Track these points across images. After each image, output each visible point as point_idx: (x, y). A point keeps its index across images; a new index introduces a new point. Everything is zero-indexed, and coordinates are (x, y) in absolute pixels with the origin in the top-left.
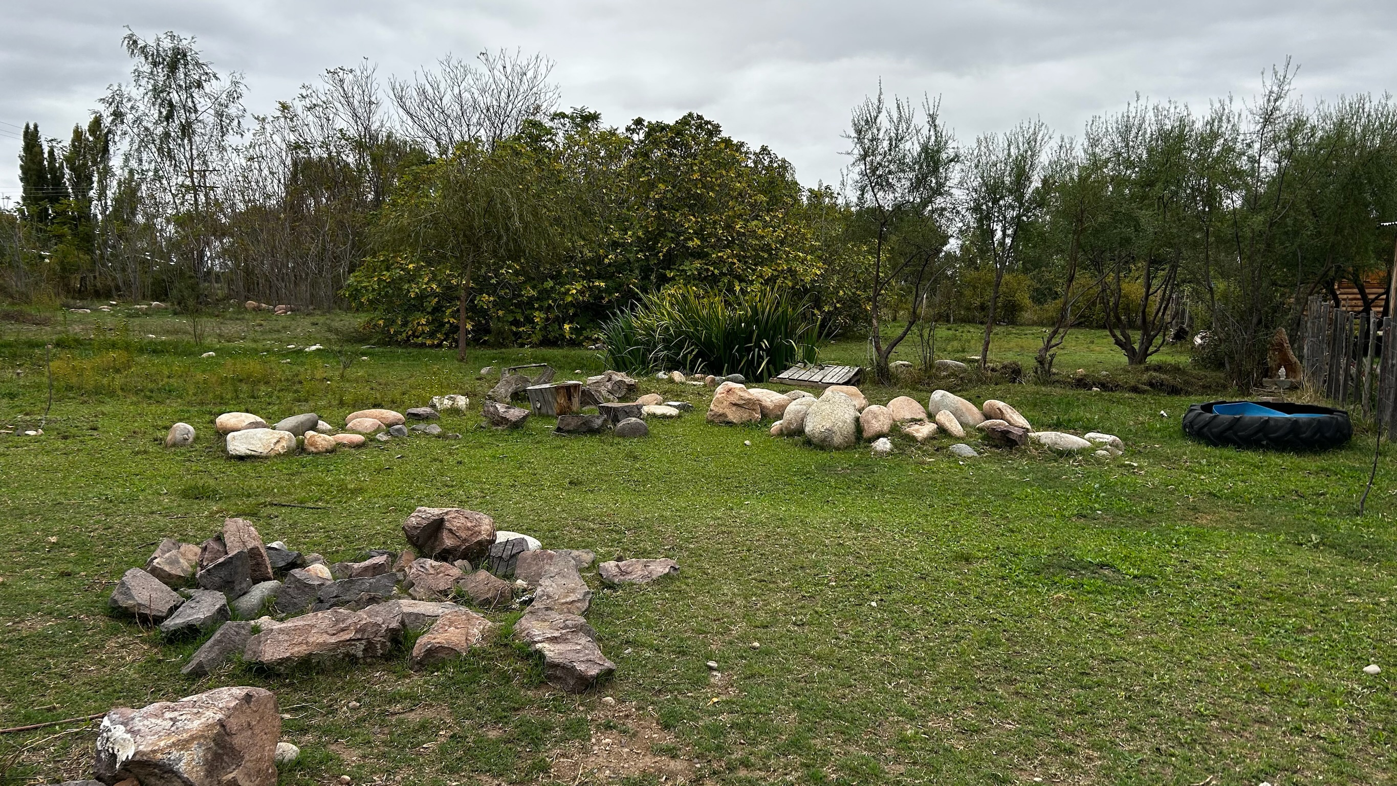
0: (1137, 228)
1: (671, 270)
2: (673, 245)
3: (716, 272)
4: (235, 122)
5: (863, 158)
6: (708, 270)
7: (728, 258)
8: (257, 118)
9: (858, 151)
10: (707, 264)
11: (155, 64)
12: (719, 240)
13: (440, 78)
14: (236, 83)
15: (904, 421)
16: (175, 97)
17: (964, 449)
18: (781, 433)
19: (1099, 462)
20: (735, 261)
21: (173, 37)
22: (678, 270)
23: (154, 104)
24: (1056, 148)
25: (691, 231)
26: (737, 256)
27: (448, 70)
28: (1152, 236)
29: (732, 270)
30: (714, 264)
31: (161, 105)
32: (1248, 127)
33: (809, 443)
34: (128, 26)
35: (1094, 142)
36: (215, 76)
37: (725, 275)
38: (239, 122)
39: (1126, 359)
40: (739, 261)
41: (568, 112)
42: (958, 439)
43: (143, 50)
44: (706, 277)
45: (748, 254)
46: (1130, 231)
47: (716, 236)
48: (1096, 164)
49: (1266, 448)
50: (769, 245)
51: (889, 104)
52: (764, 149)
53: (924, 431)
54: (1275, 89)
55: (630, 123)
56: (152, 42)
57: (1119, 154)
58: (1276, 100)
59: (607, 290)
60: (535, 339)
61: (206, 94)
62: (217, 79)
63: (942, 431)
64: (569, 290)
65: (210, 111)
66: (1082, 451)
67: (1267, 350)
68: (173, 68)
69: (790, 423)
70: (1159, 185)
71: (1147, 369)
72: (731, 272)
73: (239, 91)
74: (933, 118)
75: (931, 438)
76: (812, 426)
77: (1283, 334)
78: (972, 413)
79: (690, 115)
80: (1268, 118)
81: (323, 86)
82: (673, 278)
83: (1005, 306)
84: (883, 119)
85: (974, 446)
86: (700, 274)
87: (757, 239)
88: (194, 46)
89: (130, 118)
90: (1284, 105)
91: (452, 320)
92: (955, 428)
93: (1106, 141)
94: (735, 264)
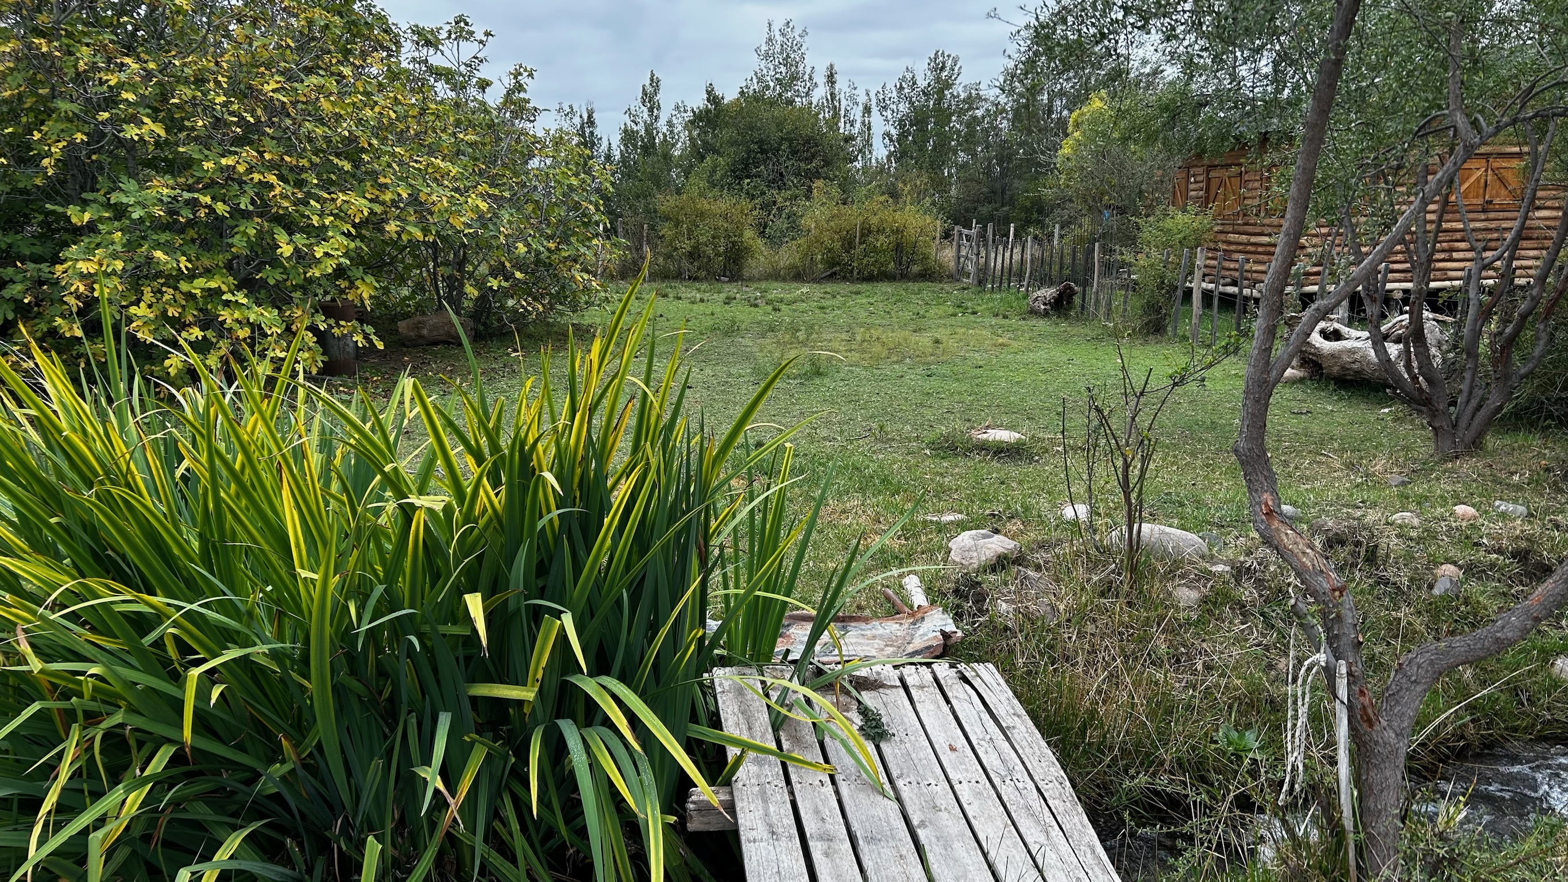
1: (85, 204)
2: (79, 137)
3: (221, 208)
6: (194, 204)
7: (250, 170)
10: (190, 189)
12: (218, 122)
20: (272, 179)
22: (108, 206)
25: (131, 97)
26: (272, 166)
29: (265, 205)
30: (210, 186)
37: (247, 215)
40: (281, 178)
44: (191, 223)
45: (304, 162)
47: (208, 108)
50: (352, 139)
72: (263, 208)
82: (91, 228)
86: (172, 212)
87: (321, 121)
94: (271, 187)
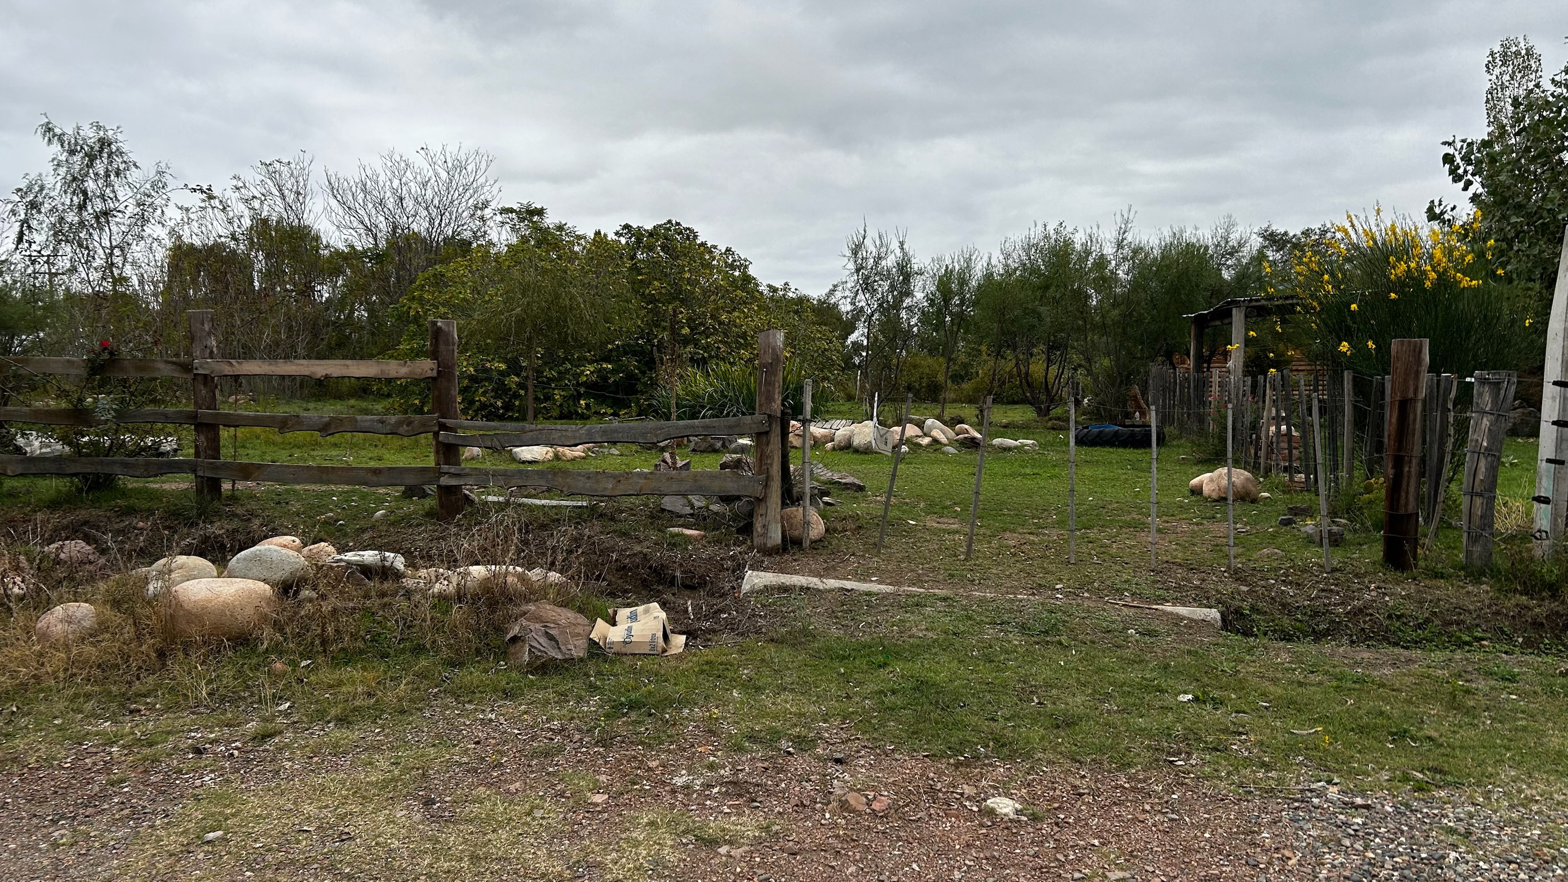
0: (1039, 316)
4: (159, 212)
5: (858, 271)
8: (181, 208)
9: (851, 266)
11: (72, 152)
12: (707, 328)
13: (380, 171)
14: (161, 173)
15: (912, 437)
16: (90, 185)
17: (950, 449)
18: (834, 449)
19: (1026, 452)
20: (721, 346)
21: (99, 128)
23: (65, 192)
24: (985, 265)
25: (684, 321)
27: (389, 164)
28: (1049, 324)
31: (74, 193)
32: (1109, 250)
33: (856, 451)
34: (45, 114)
35: (1007, 256)
36: (135, 165)
38: (163, 211)
39: (1035, 415)
41: (516, 207)
42: (945, 445)
43: (61, 138)
46: (1035, 321)
47: (705, 325)
48: (1009, 273)
49: (1118, 446)
51: (872, 234)
52: (728, 250)
53: (926, 441)
54: (1123, 226)
55: (619, 228)
56: (69, 131)
57: (1025, 264)
58: (1124, 233)
59: (614, 371)
60: (555, 414)
61: (128, 183)
62: (137, 167)
63: (935, 441)
64: (583, 371)
65: (131, 200)
66: (1016, 447)
67: (1127, 401)
68: (92, 158)
69: (840, 442)
70: (1053, 289)
71: (1050, 419)
73: (163, 180)
74: (902, 244)
75: (929, 445)
76: (856, 442)
77: (1136, 389)
78: (951, 433)
79: (670, 222)
80: (1120, 245)
81: (253, 177)
83: (929, 386)
84: (868, 242)
85: (955, 448)
87: (737, 327)
88: (120, 137)
89: (46, 207)
90: (1129, 237)
91: (482, 399)
92: (943, 439)
93: (1015, 255)
94: (721, 348)
